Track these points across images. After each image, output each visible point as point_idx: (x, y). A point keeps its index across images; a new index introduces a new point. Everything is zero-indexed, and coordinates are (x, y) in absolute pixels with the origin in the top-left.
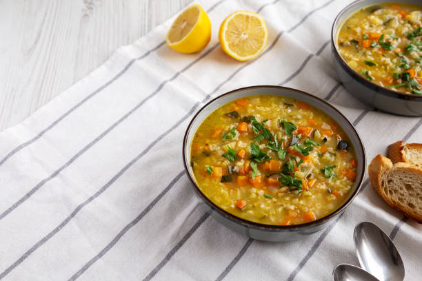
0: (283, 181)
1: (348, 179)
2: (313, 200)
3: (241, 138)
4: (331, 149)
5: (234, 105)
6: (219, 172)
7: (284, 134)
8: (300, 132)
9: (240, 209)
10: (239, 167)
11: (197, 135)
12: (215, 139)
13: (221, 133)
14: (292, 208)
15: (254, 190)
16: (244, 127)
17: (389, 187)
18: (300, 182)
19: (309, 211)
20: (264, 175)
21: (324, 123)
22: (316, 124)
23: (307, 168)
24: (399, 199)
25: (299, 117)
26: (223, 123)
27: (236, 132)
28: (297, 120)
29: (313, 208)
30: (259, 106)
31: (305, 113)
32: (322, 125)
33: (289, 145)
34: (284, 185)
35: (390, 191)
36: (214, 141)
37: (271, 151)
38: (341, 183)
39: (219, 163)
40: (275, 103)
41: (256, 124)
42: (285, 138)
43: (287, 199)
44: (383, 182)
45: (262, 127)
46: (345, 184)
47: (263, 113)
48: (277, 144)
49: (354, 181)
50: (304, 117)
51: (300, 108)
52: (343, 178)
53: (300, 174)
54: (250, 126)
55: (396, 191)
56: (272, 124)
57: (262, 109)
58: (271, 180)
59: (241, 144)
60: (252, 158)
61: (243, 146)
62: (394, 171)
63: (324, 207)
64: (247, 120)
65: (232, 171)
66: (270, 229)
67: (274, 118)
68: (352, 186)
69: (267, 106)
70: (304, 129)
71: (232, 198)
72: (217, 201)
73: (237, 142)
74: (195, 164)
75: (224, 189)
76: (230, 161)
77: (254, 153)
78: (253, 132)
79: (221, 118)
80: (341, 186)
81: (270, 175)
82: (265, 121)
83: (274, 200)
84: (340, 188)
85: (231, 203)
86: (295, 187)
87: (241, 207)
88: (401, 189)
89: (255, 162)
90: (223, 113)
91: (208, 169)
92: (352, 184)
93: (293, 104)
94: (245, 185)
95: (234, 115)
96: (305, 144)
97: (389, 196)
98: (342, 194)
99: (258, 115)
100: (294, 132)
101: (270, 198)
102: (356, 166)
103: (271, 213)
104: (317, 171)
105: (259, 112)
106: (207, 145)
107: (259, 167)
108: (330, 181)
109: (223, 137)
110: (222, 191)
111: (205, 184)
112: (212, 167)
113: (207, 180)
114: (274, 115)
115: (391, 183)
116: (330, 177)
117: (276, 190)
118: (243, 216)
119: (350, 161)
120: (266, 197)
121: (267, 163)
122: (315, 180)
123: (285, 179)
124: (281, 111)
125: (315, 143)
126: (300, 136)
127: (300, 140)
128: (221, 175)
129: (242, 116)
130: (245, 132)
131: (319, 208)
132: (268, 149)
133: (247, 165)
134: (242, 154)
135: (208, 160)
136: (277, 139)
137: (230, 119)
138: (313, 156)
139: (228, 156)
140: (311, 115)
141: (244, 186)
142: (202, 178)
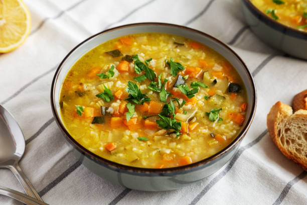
0: (162, 123)
1: (235, 123)
2: (192, 145)
3: (121, 77)
4: (220, 92)
5: (117, 43)
6: (90, 113)
7: (169, 75)
8: (187, 73)
9: (110, 152)
10: (113, 108)
11: (71, 74)
12: (91, 78)
13: (99, 72)
14: (168, 151)
15: (128, 132)
16: (125, 66)
17: (287, 137)
18: (179, 124)
19: (185, 156)
20: (141, 117)
21: (216, 65)
22: (207, 65)
23: (190, 111)
24: (297, 150)
25: (189, 57)
26: (103, 62)
27: (115, 70)
28: (187, 60)
29: (192, 153)
30: (145, 45)
31: (197, 53)
32: (213, 66)
33: (174, 86)
34: (162, 127)
35: (287, 142)
36: (90, 81)
37: (151, 92)
38: (226, 128)
39: (92, 103)
40: (164, 42)
41: (138, 64)
42: (170, 79)
43: (164, 142)
44: (279, 131)
45: (145, 66)
46: (231, 128)
47: (149, 52)
48: (160, 85)
49: (241, 125)
50: (194, 57)
51: (192, 47)
52: (229, 122)
53: (181, 117)
54: (132, 65)
55: (293, 141)
56: (157, 63)
57: (148, 48)
58: (147, 122)
59: (119, 84)
60: (130, 99)
61: (121, 86)
62: (293, 119)
63: (205, 152)
64: (129, 59)
65: (106, 112)
66: (139, 172)
67: (161, 58)
68: (238, 131)
69: (155, 45)
70: (192, 70)
71: (102, 141)
72: (85, 143)
73: (115, 82)
74: (65, 104)
75: (94, 130)
76: (105, 101)
77: (132, 93)
78: (135, 72)
79: (101, 57)
80: (226, 130)
81: (148, 117)
82: (149, 61)
83: (149, 143)
84: (225, 132)
85: (100, 145)
86: (173, 130)
87: (110, 150)
88: (299, 138)
89: (133, 103)
90: (104, 51)
91: (79, 109)
92: (238, 128)
93: (184, 43)
94: (119, 127)
95: (115, 54)
96: (192, 85)
97: (285, 146)
98: (225, 139)
99: (142, 54)
100: (180, 73)
101: (144, 141)
102: (245, 110)
103: (143, 157)
104: (202, 114)
105: (145, 52)
106: (81, 84)
107: (136, 109)
108: (214, 125)
109: (100, 76)
110: (92, 132)
111: (74, 125)
112: (84, 107)
113: (77, 121)
114: (161, 54)
115: (289, 132)
116: (214, 121)
117: (151, 133)
118: (112, 159)
119: (240, 106)
120: (140, 140)
121: (145, 104)
122: (197, 124)
123: (163, 121)
124: (169, 50)
125: (203, 85)
126: (187, 77)
127: (186, 81)
128: (92, 116)
129: (124, 55)
130: (126, 71)
131: (198, 152)
132: (148, 90)
133: (123, 106)
134: (119, 94)
135: (80, 100)
136: (161, 80)
137: (110, 58)
138: (199, 99)
139: (103, 96)
140: (203, 55)
141: (117, 127)
142: (72, 119)
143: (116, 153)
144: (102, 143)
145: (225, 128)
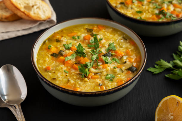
1: (117, 85)
2: (87, 84)
4: (124, 68)
5: (96, 26)
8: (116, 52)
9: (46, 70)
12: (69, 36)
13: (74, 35)
14: (73, 82)
19: (78, 87)
20: (75, 62)
23: (100, 69)
25: (124, 46)
28: (121, 47)
29: (83, 88)
30: (108, 33)
31: (129, 46)
32: (132, 55)
33: (103, 56)
34: (80, 71)
39: (59, 47)
40: (118, 35)
41: (96, 39)
42: (104, 52)
43: (75, 77)
47: (106, 36)
48: (97, 52)
51: (130, 43)
54: (92, 38)
56: (105, 42)
65: (61, 53)
70: (119, 52)
71: (48, 64)
75: (49, 58)
79: (82, 29)
81: (77, 64)
82: (101, 39)
83: (68, 74)
85: (45, 65)
91: (49, 46)
95: (90, 31)
96: (113, 59)
98: (105, 89)
103: (59, 79)
106: (62, 37)
107: (76, 57)
108: (106, 81)
112: (53, 47)
114: (111, 39)
117: (73, 71)
120: (65, 72)
121: (82, 58)
125: (118, 61)
126: (114, 54)
130: (87, 40)
132: (89, 52)
136: (99, 50)
140: (132, 49)
141: (60, 62)
142: (44, 49)
143: (49, 72)
145: (110, 85)
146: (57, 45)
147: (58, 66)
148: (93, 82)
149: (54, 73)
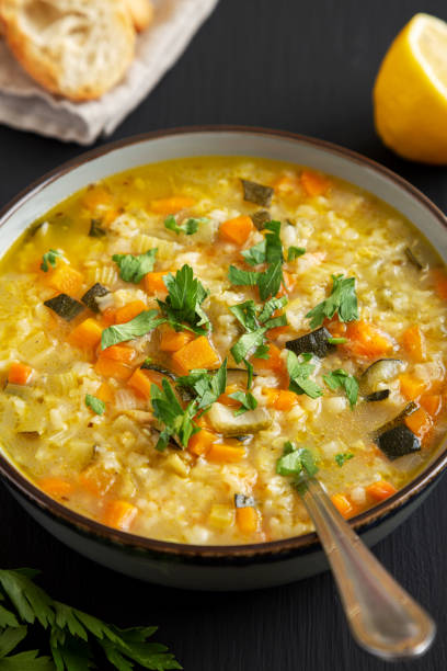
143: (15, 393)
144: (12, 355)
146: (87, 251)
147: (67, 367)
148: (207, 481)
149: (41, 400)
